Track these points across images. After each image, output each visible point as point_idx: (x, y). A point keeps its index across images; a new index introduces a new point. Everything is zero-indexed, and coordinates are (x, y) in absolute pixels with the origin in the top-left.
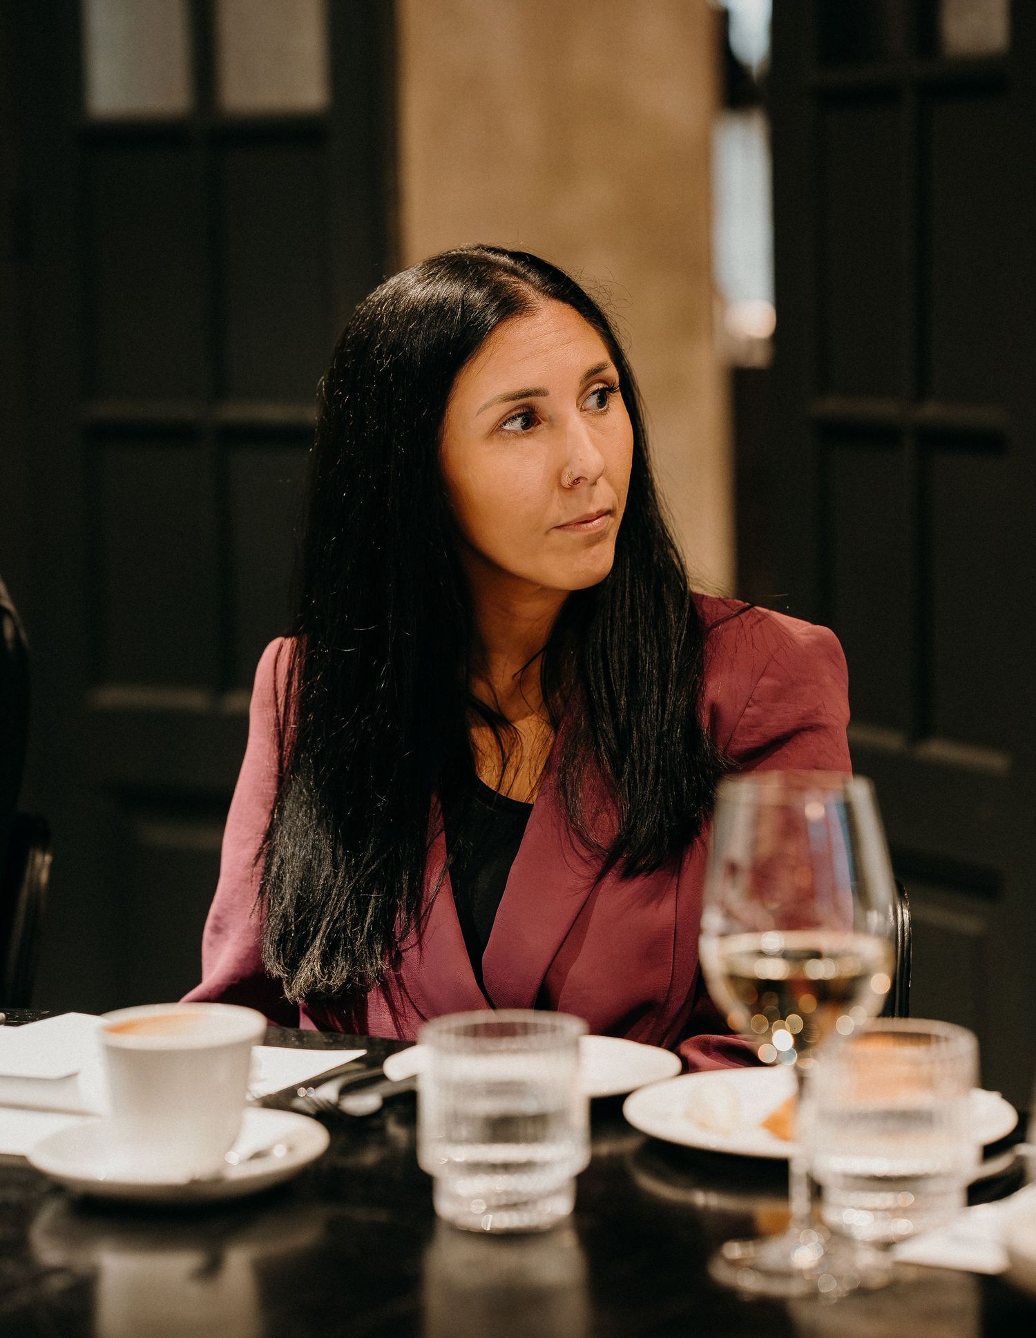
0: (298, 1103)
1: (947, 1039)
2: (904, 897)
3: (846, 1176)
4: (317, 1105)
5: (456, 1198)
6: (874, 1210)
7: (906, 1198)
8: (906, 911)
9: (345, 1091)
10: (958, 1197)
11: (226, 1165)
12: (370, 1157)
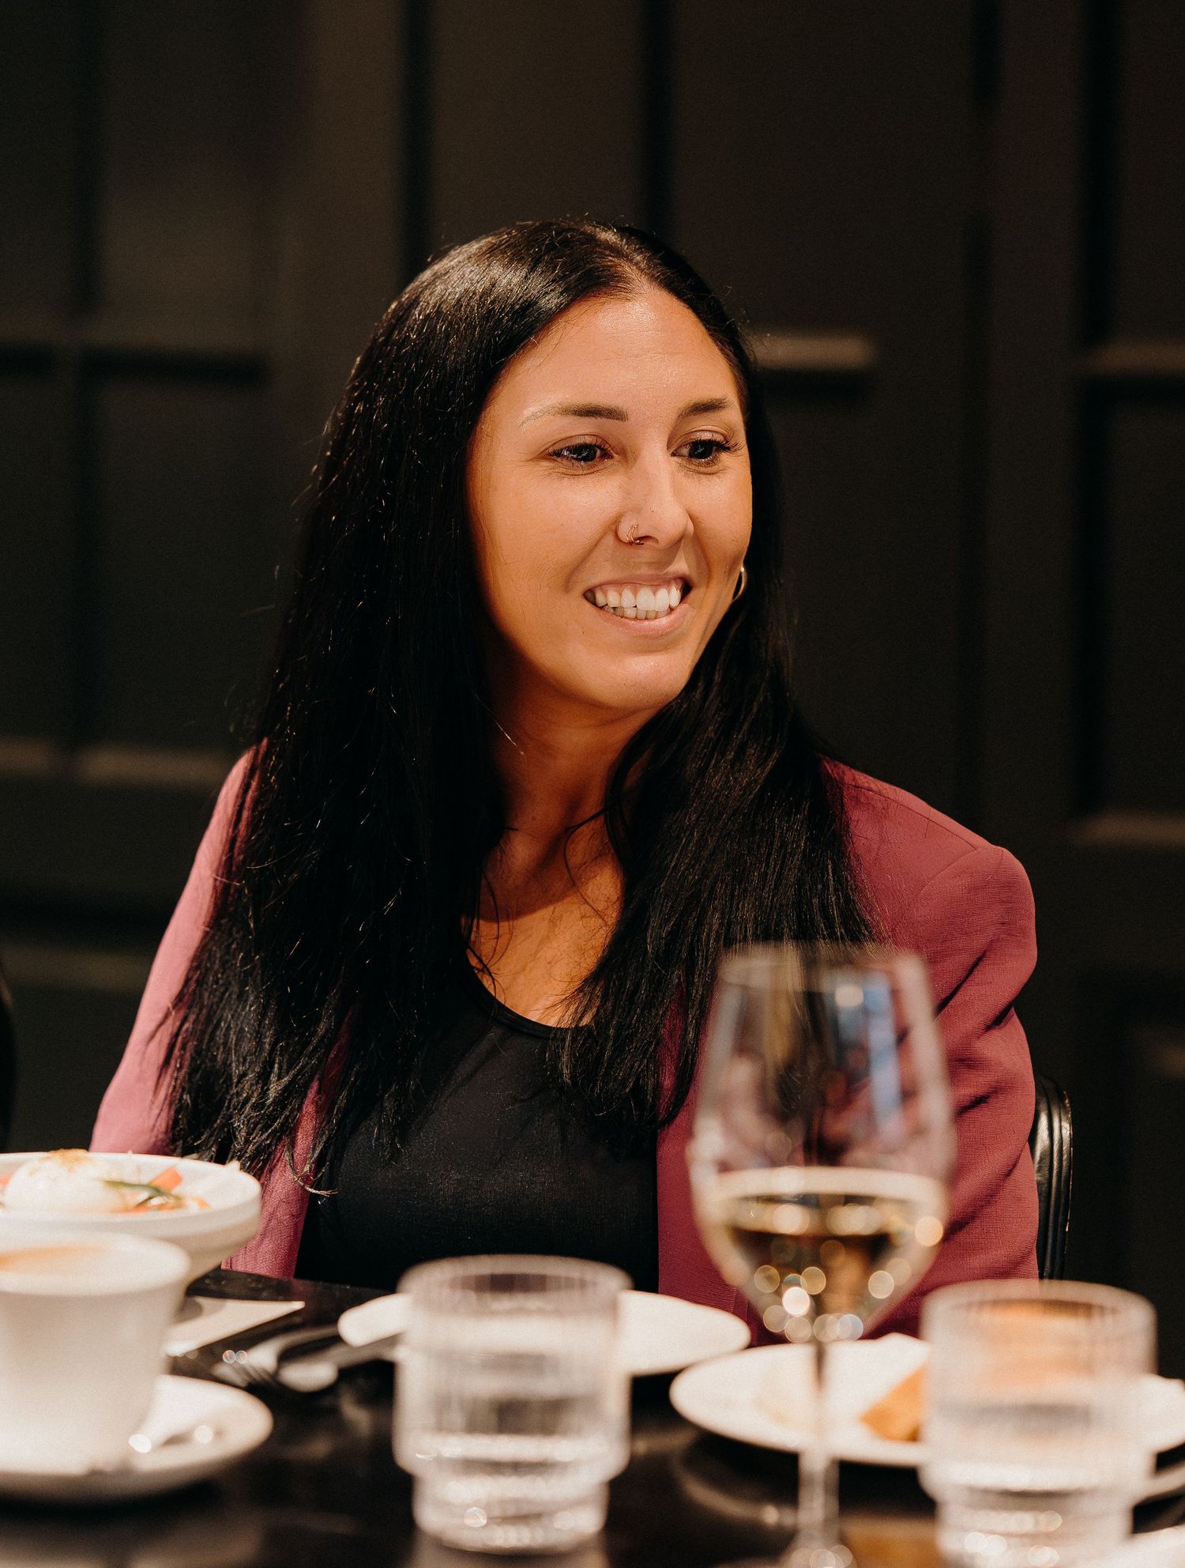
0: (222, 1370)
1: (1114, 1311)
2: (1064, 1105)
3: (972, 1490)
4: (248, 1374)
5: (444, 1505)
6: (1008, 1535)
7: (1049, 1521)
8: (1066, 1126)
9: (287, 1356)
10: (1120, 1521)
11: (133, 1452)
12: (319, 1447)
